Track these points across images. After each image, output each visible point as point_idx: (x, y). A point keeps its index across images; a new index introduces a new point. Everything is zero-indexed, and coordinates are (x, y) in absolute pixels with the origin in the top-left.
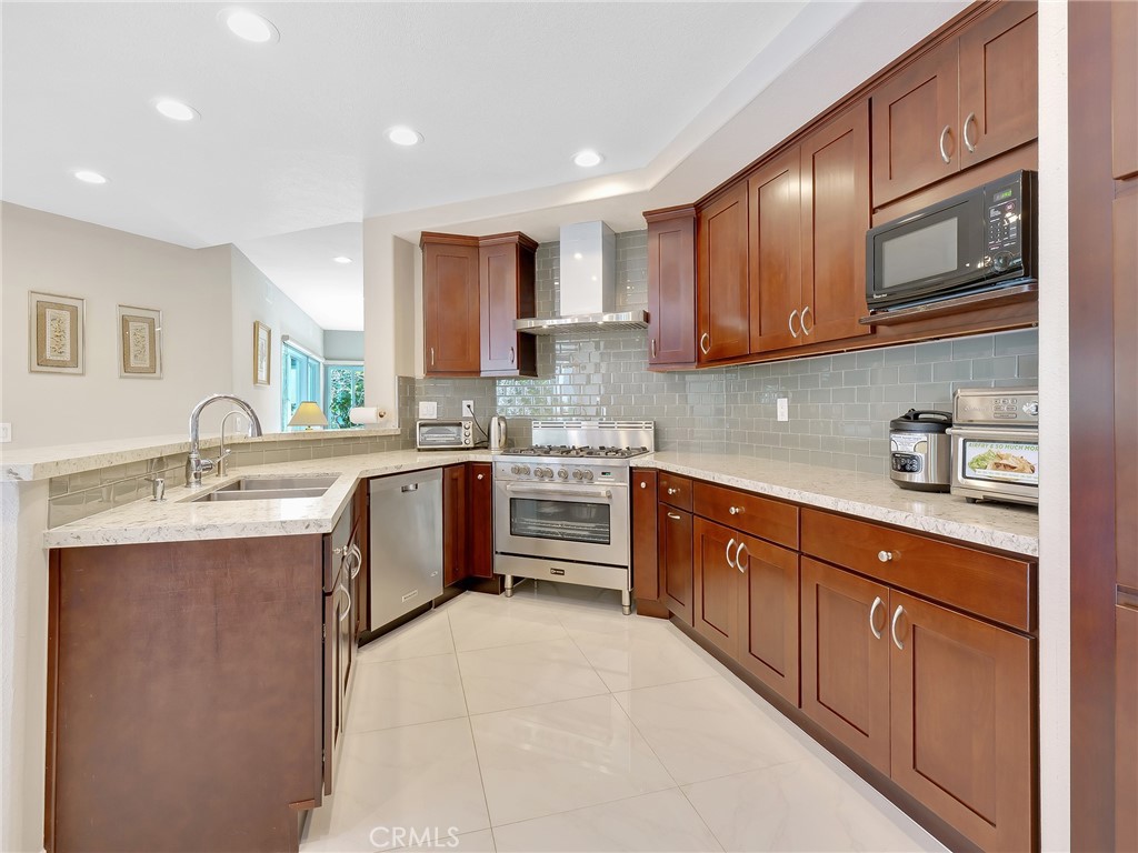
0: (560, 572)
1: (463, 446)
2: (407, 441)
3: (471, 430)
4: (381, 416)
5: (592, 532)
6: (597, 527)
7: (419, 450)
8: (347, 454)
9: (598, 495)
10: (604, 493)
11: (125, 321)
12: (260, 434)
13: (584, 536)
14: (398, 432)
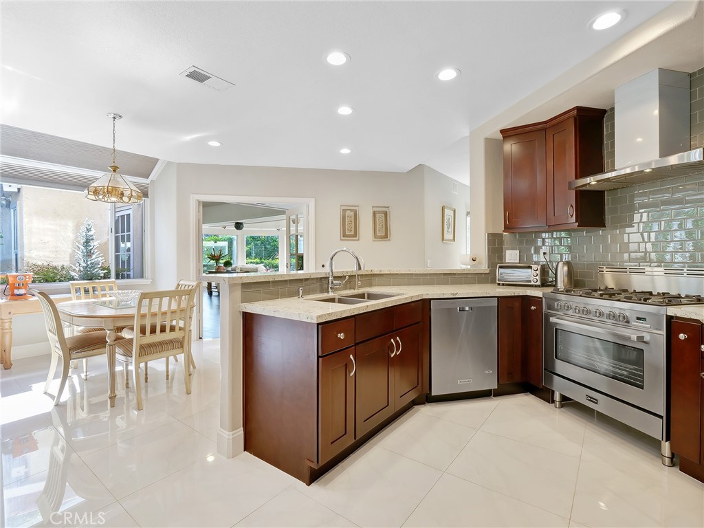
0: (596, 401)
1: (532, 283)
2: (489, 278)
3: (538, 272)
4: (474, 260)
5: (630, 373)
6: (635, 370)
7: (499, 284)
8: (446, 283)
9: (629, 339)
10: (634, 337)
11: (374, 214)
12: (360, 269)
13: (622, 375)
14: (488, 271)
